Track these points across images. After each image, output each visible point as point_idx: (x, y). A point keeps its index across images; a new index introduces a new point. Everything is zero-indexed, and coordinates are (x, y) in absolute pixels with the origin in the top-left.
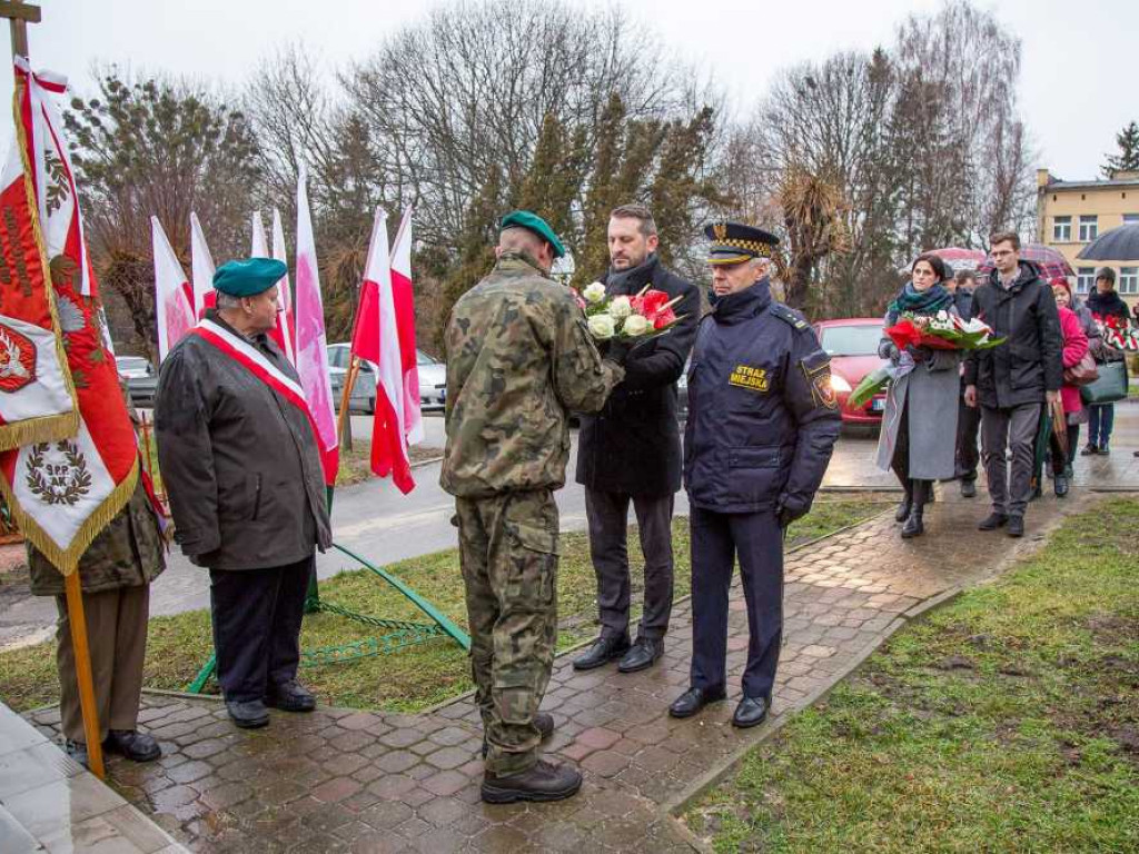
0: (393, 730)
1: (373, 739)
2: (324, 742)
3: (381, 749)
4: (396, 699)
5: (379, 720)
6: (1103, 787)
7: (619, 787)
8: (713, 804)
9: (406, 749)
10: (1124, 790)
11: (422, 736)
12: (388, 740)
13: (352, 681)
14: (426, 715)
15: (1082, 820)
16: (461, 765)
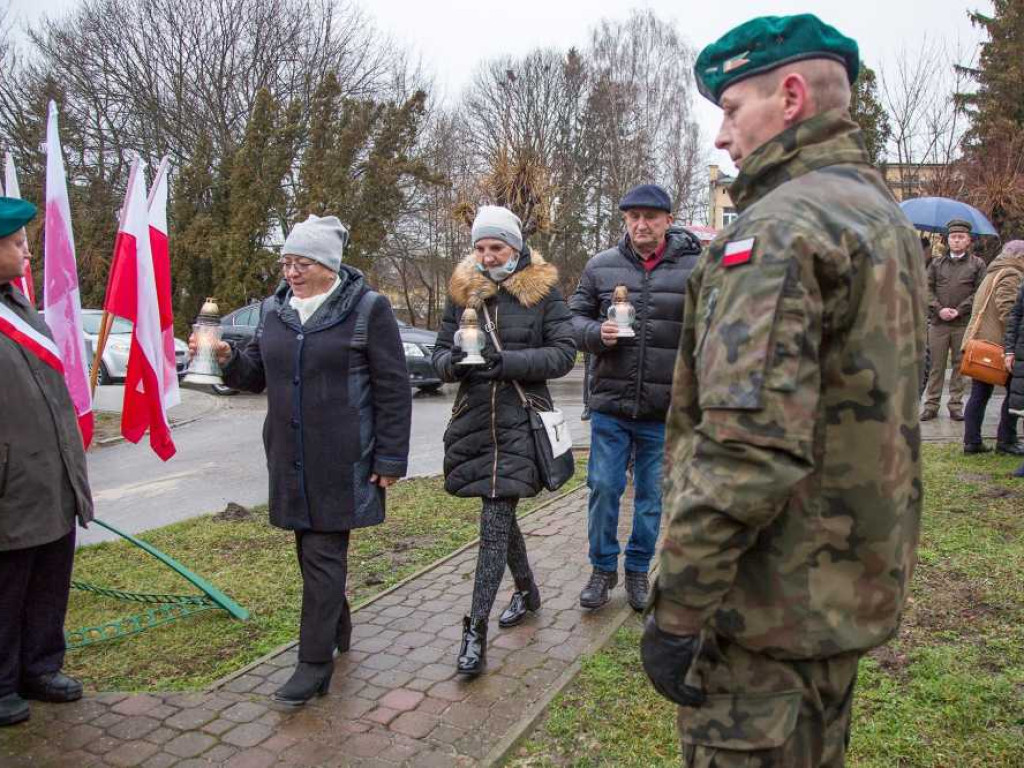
0: (179, 711)
1: (158, 724)
2: (100, 732)
3: (169, 733)
4: (172, 677)
5: (160, 701)
6: (877, 701)
7: (434, 748)
8: (530, 754)
9: (197, 730)
10: (895, 702)
11: (212, 715)
12: (177, 722)
13: (119, 662)
14: (212, 691)
15: (868, 732)
16: (263, 742)
